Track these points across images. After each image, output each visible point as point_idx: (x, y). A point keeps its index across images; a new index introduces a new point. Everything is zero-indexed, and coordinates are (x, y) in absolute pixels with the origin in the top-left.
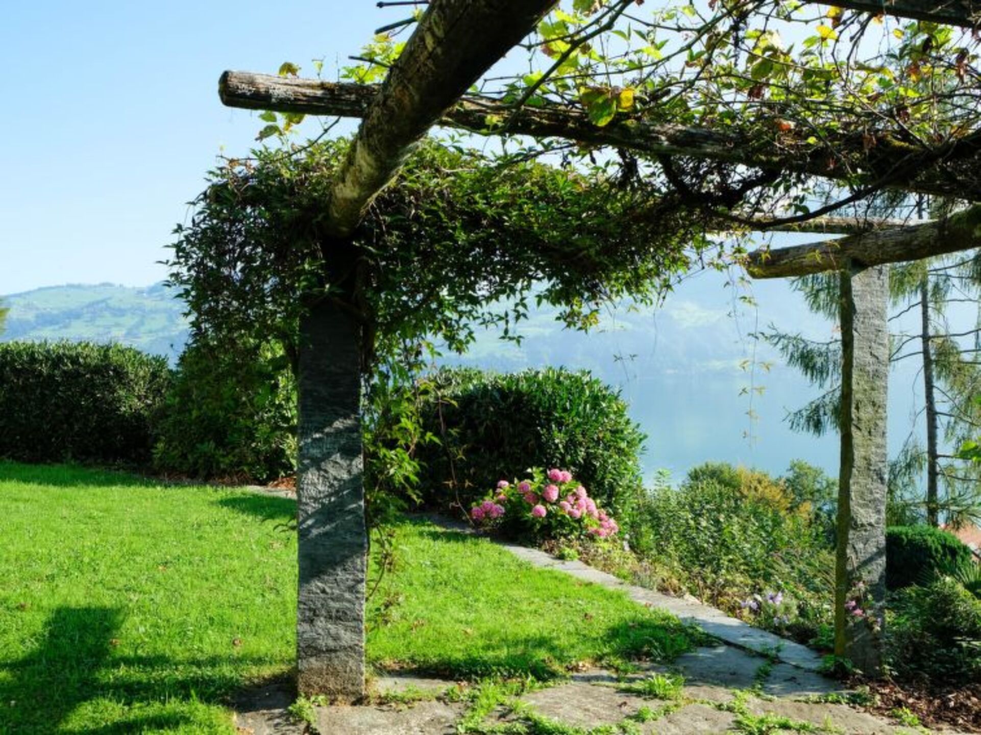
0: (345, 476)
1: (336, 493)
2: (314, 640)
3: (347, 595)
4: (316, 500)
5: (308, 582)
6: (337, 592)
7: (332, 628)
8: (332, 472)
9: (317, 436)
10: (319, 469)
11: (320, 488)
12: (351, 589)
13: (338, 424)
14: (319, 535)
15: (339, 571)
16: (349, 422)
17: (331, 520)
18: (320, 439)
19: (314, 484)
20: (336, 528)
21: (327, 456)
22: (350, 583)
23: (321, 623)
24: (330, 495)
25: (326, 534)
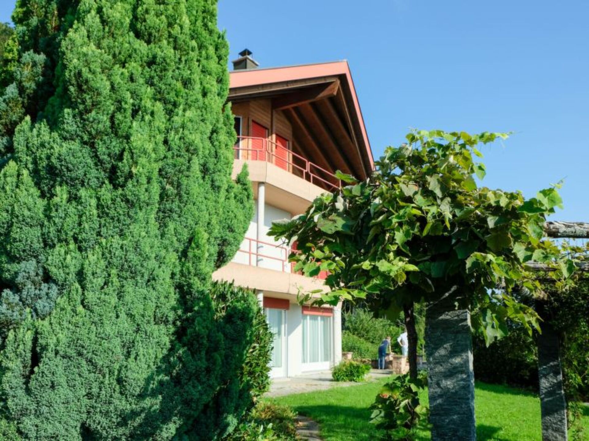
0: (555, 381)
1: (552, 387)
2: (548, 436)
3: (559, 423)
4: (546, 388)
5: (545, 416)
6: (555, 421)
7: (555, 434)
8: (551, 379)
9: (545, 367)
10: (546, 378)
11: (547, 384)
12: (560, 421)
13: (552, 364)
14: (547, 401)
15: (555, 414)
16: (556, 363)
17: (551, 396)
18: (545, 368)
19: (545, 383)
20: (553, 399)
21: (548, 374)
22: (560, 419)
23: (550, 431)
24: (550, 388)
25: (550, 401)
